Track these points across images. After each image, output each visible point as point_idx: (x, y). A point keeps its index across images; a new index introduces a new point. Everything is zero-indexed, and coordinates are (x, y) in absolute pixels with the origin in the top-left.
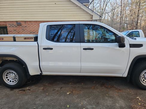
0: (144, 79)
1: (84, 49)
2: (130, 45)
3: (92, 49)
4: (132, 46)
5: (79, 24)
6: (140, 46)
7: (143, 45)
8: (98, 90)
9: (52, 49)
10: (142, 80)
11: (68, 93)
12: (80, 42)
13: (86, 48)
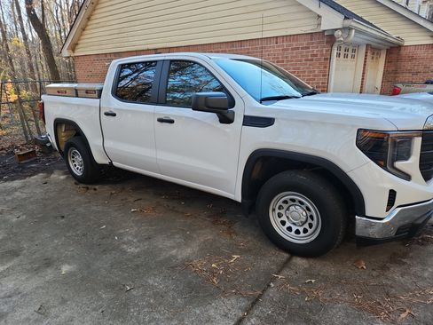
1: (159, 120)
2: (245, 117)
3: (172, 122)
4: (250, 121)
5: (163, 61)
6: (267, 122)
7: (276, 121)
11: (132, 210)
13: (162, 117)
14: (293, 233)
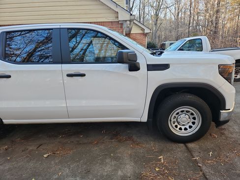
0: (176, 124)
1: (69, 75)
2: (148, 65)
3: (83, 75)
4: (152, 67)
5: (60, 28)
6: (165, 67)
7: (170, 66)
8: (102, 147)
9: (9, 77)
10: (174, 125)
11: (45, 156)
12: (62, 63)
13: (72, 73)
14: (183, 130)
